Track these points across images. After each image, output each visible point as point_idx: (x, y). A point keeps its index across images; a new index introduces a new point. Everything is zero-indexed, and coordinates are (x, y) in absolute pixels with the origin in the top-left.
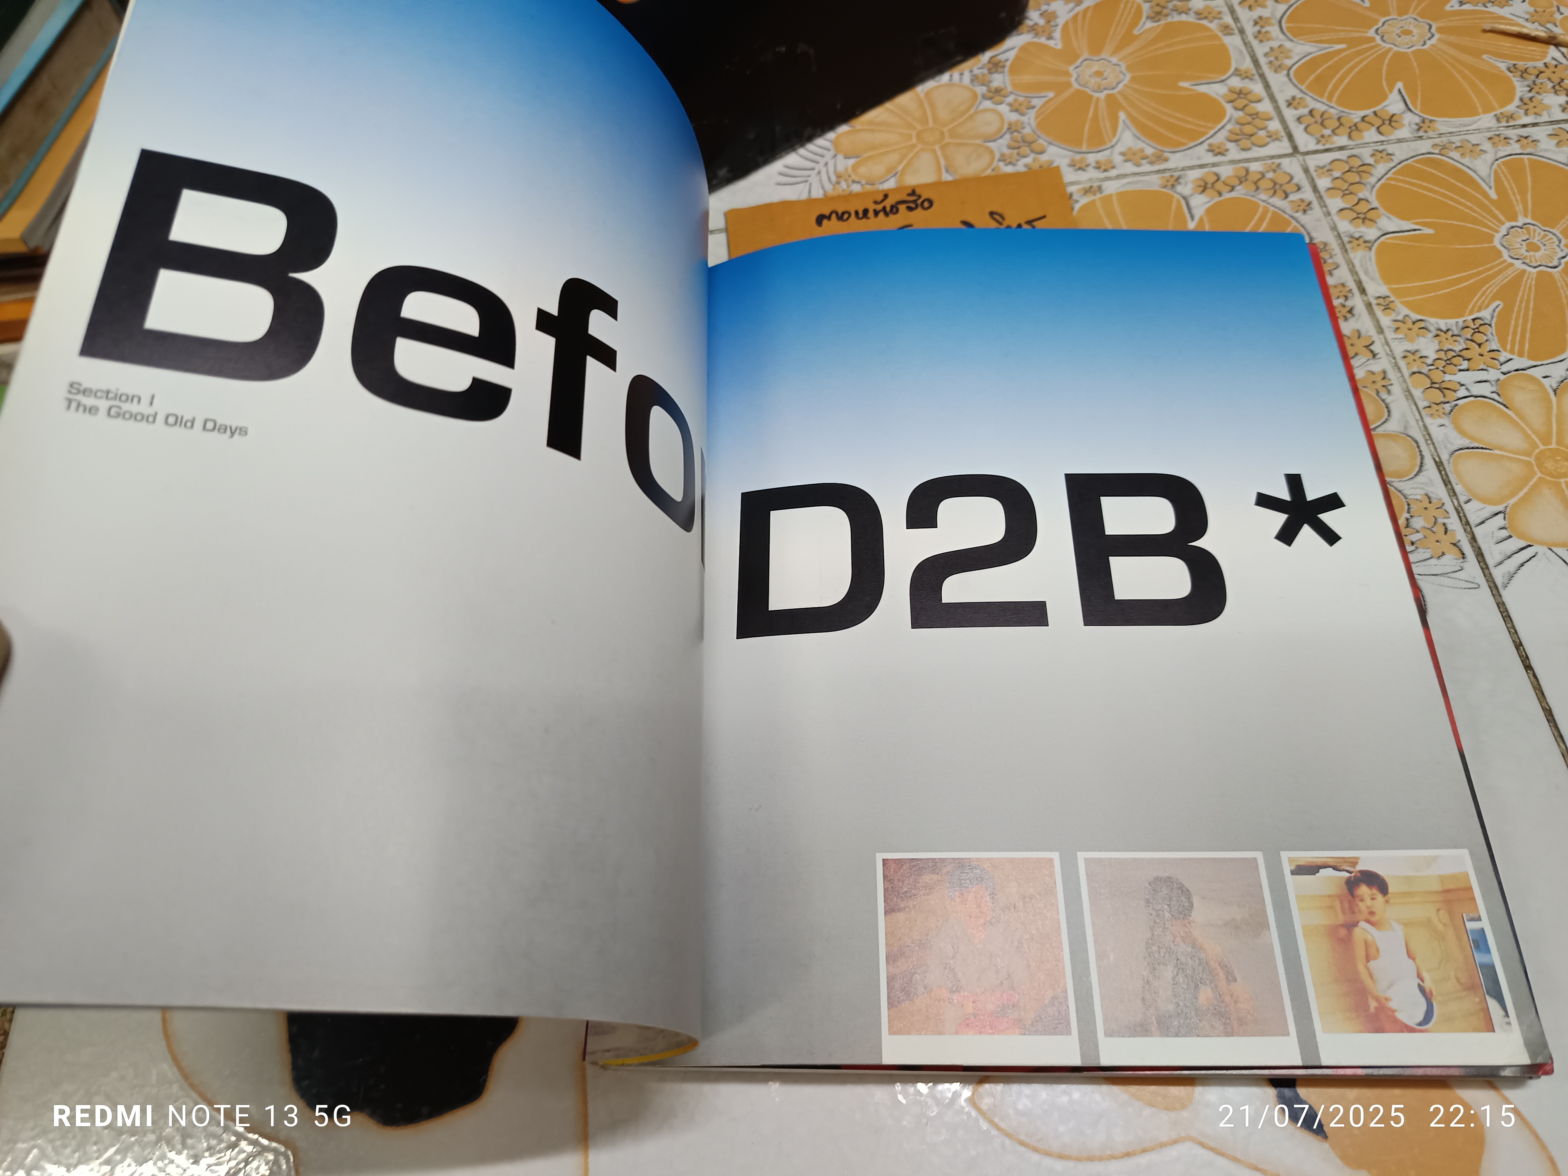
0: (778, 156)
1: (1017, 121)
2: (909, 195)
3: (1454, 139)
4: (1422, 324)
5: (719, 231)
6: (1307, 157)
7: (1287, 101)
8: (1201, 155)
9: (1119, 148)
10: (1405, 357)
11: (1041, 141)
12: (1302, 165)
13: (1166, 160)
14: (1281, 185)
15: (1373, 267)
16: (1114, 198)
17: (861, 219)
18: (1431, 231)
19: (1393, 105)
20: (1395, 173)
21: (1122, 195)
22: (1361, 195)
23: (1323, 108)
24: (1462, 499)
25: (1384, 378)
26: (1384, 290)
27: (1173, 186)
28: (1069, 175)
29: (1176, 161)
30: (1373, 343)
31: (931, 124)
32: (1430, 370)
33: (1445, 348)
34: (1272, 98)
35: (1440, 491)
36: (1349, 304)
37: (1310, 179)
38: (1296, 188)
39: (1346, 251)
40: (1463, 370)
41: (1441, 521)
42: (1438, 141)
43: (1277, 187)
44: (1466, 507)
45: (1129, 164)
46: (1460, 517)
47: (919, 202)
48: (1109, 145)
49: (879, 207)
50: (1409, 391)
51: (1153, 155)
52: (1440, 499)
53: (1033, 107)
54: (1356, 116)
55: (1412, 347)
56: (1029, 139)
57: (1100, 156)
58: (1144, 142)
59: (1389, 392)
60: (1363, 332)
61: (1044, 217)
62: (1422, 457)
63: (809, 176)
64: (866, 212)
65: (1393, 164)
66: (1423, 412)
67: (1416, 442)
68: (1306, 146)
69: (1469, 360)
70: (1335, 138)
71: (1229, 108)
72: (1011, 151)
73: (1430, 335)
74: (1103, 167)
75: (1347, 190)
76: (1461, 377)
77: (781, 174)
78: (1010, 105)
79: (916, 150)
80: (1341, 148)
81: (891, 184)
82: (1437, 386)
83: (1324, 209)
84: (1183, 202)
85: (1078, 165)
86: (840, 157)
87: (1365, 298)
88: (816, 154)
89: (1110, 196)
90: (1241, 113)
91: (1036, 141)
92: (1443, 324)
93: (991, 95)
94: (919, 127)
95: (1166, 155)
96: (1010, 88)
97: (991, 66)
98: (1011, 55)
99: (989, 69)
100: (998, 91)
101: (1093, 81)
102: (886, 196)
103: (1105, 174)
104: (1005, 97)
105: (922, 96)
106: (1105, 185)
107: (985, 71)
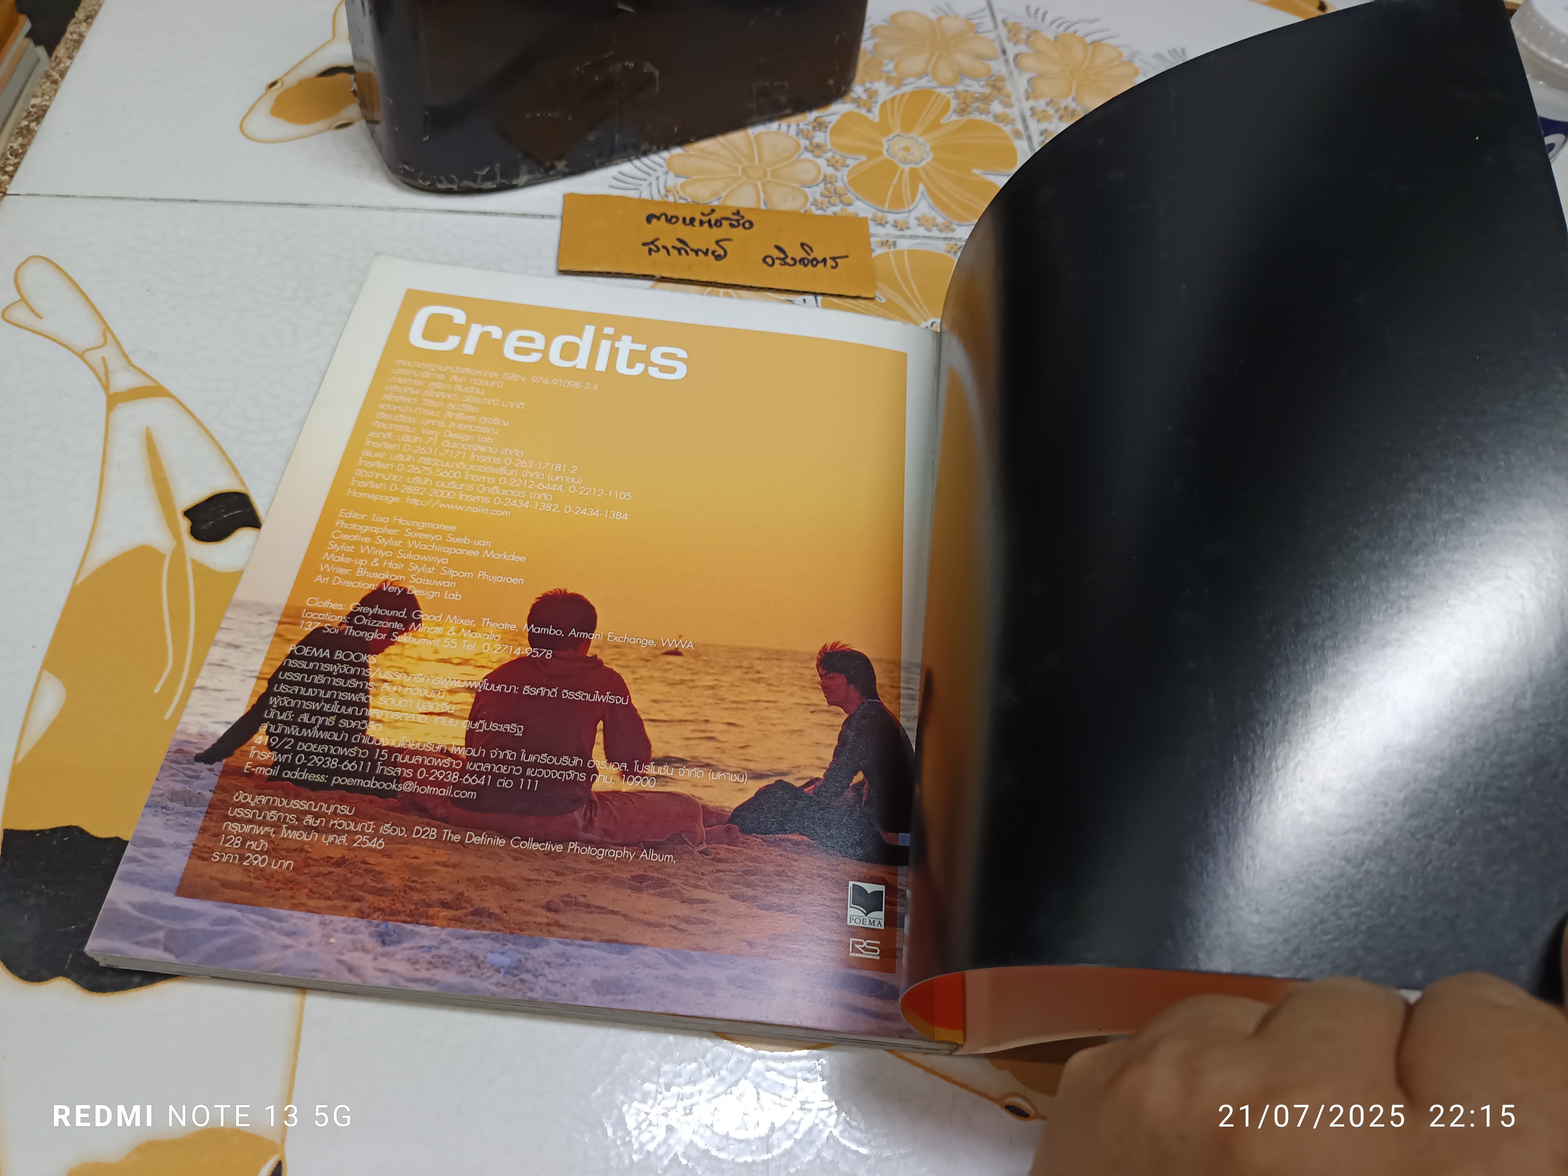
0: (614, 162)
1: (832, 175)
2: (733, 214)
9: (915, 213)
11: (849, 195)
13: (953, 230)
16: (906, 254)
17: (688, 225)
21: (911, 252)
27: (955, 253)
28: (872, 228)
29: (961, 232)
31: (756, 162)
45: (922, 228)
47: (742, 221)
48: (907, 210)
49: (705, 219)
51: (943, 224)
53: (847, 166)
56: (839, 191)
57: (898, 217)
58: (936, 212)
61: (847, 256)
63: (641, 185)
72: (823, 198)
74: (899, 227)
77: (615, 178)
78: (828, 160)
79: (740, 182)
81: (718, 202)
85: (879, 221)
86: (671, 175)
88: (650, 168)
89: (902, 252)
91: (846, 194)
93: (810, 148)
94: (746, 163)
95: (953, 226)
96: (829, 146)
97: (816, 124)
98: (834, 119)
99: (814, 127)
100: (818, 146)
101: (901, 154)
102: (713, 211)
103: (901, 233)
104: (825, 152)
105: (752, 138)
106: (899, 241)
107: (810, 128)
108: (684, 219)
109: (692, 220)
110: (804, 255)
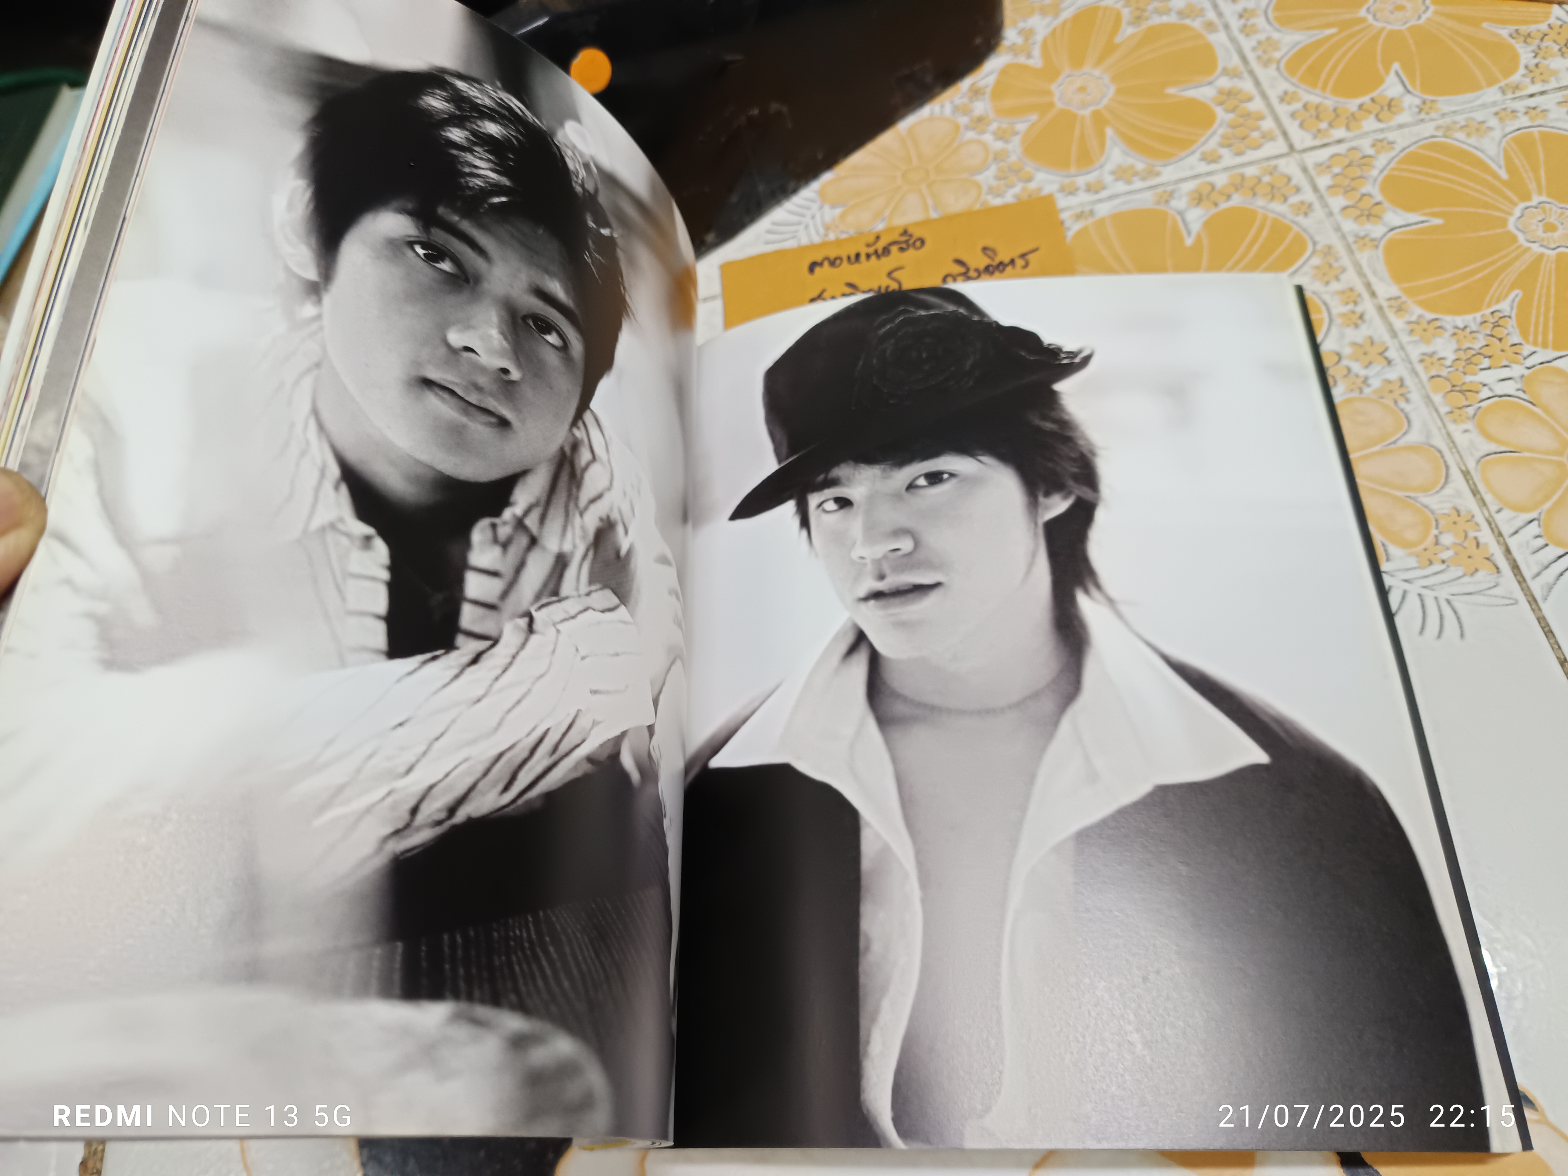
0: (763, 213)
1: (1002, 150)
2: (900, 235)
3: (1458, 118)
4: (1438, 324)
5: (713, 298)
6: (1305, 155)
7: (1279, 97)
8: (1193, 163)
9: (1109, 167)
10: (1422, 361)
11: (1027, 168)
12: (1299, 164)
13: (1158, 174)
14: (1279, 189)
15: (1381, 267)
16: (1107, 221)
17: (854, 263)
18: (1439, 221)
19: (1391, 88)
20: (1397, 163)
21: (1113, 217)
22: (1364, 190)
23: (1317, 100)
24: (1493, 509)
25: (1401, 386)
26: (1394, 291)
27: (1167, 202)
28: (1061, 202)
29: (1169, 174)
30: (1386, 349)
31: (915, 162)
32: (1449, 372)
33: (1464, 347)
34: (1264, 95)
35: (1470, 503)
36: (1359, 309)
37: (1310, 179)
38: (1296, 190)
39: (1352, 252)
40: (1484, 369)
41: (1471, 535)
42: (1441, 122)
43: (1275, 190)
44: (1498, 517)
45: (1120, 183)
46: (1492, 529)
47: (911, 241)
48: (1098, 165)
49: (871, 250)
50: (1428, 397)
51: (1144, 170)
52: (1469, 512)
53: (1017, 133)
54: (1353, 105)
55: (1428, 349)
56: (1015, 167)
57: (1091, 178)
58: (1133, 157)
59: (1407, 401)
60: (1376, 339)
61: (1038, 249)
62: (1447, 468)
65: (1394, 153)
66: (1447, 419)
67: (1440, 452)
68: (1302, 143)
69: (1490, 357)
70: (1332, 131)
71: (1219, 112)
72: (998, 182)
73: (1447, 335)
74: (1094, 189)
75: (1348, 186)
76: (1484, 377)
77: (769, 232)
78: (994, 133)
79: (902, 192)
80: (1340, 141)
81: (881, 225)
82: (1457, 388)
83: (1326, 209)
84: (1179, 218)
85: (1067, 190)
86: (827, 208)
87: (1376, 301)
88: (802, 207)
89: (1102, 219)
90: (1232, 115)
91: (1023, 168)
92: (1460, 321)
93: (972, 124)
94: (904, 167)
95: (1158, 168)
96: (992, 115)
97: (970, 94)
98: (990, 80)
99: (970, 97)
100: (980, 119)
101: (1077, 98)
102: (878, 238)
103: (1096, 196)
104: (989, 124)
105: (904, 133)
106: (1097, 208)
107: (966, 100)
108: (849, 258)
109: (858, 256)
110: (987, 261)
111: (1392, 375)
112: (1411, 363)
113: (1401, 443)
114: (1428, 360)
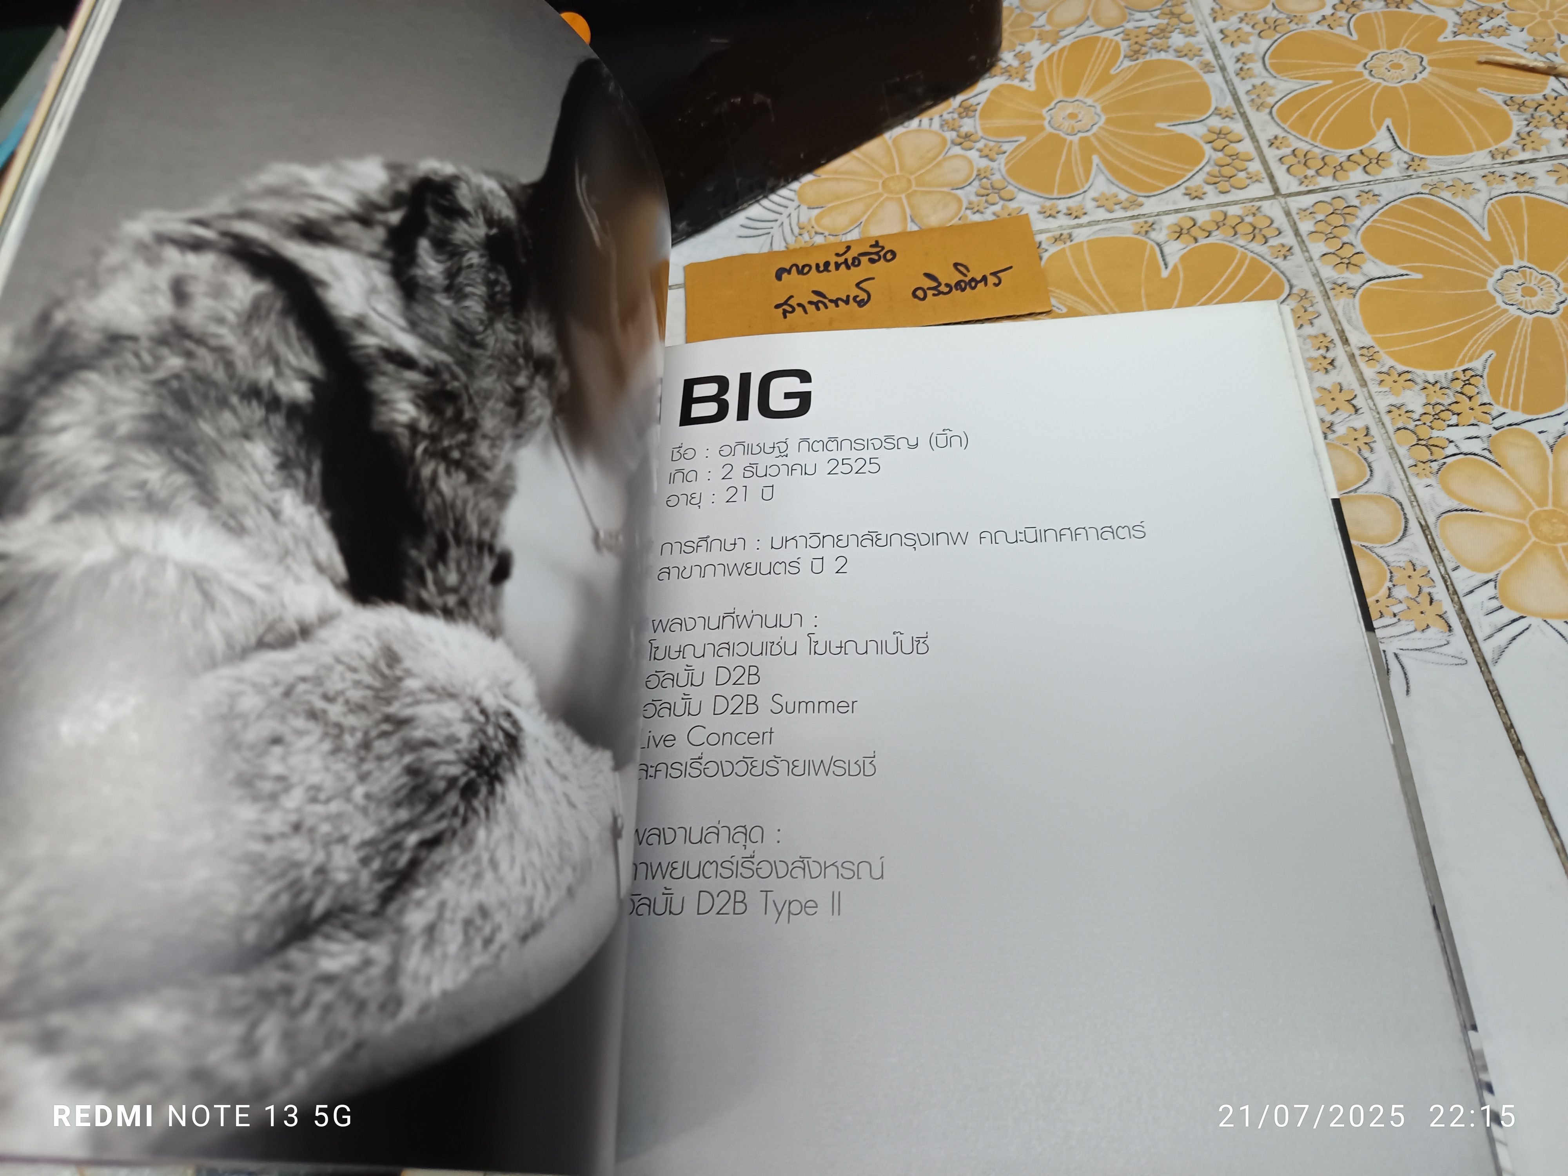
0: (740, 208)
1: (986, 168)
2: (872, 246)
3: (1444, 178)
4: (1409, 376)
5: (678, 286)
6: (1289, 199)
7: (1269, 140)
8: (1177, 199)
9: (1092, 194)
10: (1390, 412)
11: (1010, 188)
12: (1283, 208)
13: (1141, 205)
14: (1261, 230)
15: (1357, 316)
16: (1085, 246)
17: (822, 272)
18: (1419, 276)
19: (1381, 142)
20: (1381, 215)
21: (1093, 243)
22: (1345, 239)
23: (1307, 147)
24: (1450, 566)
25: (1366, 435)
26: (1368, 340)
27: (1147, 232)
28: (1038, 223)
29: (1151, 206)
30: (1355, 397)
31: (898, 172)
32: (1416, 426)
33: (1433, 402)
34: (1254, 138)
35: (1425, 558)
36: (1330, 355)
37: (1292, 223)
38: (1277, 233)
39: (1329, 298)
40: (1452, 426)
41: (1426, 590)
42: (1427, 180)
43: (1257, 231)
44: (1454, 575)
45: (1102, 210)
46: (1447, 587)
47: (882, 254)
48: (1081, 190)
49: (841, 260)
50: (1394, 448)
51: (1126, 200)
52: (1425, 567)
53: (1005, 153)
54: (1341, 155)
55: (1397, 401)
56: (998, 185)
57: (1071, 203)
58: (1118, 186)
59: (1372, 450)
60: (1345, 386)
61: (1011, 267)
62: (1407, 521)
64: (827, 264)
65: (1379, 206)
66: (1409, 472)
67: (1401, 504)
68: (1288, 188)
69: (1458, 414)
70: (1319, 179)
71: (1207, 148)
72: (979, 198)
73: (1417, 388)
74: (1074, 214)
75: (1330, 233)
76: (1451, 433)
77: (742, 226)
78: (980, 150)
79: (881, 199)
80: (1326, 189)
81: (854, 235)
82: (1424, 442)
83: (1306, 254)
84: (1157, 250)
85: (1048, 212)
86: (804, 208)
87: (1348, 349)
88: (779, 205)
89: (1080, 244)
90: (1220, 154)
91: (1006, 187)
92: (1431, 376)
93: (960, 140)
94: (886, 176)
95: (1141, 199)
96: (980, 133)
97: (962, 110)
98: (983, 99)
99: (960, 114)
100: (967, 136)
101: (1067, 124)
102: (849, 248)
103: (1077, 221)
104: (975, 142)
105: (890, 142)
106: (1076, 232)
107: (956, 116)
108: (818, 266)
110: (960, 277)
111: (1358, 423)
112: (1378, 413)
113: (1361, 492)
114: (1396, 412)
